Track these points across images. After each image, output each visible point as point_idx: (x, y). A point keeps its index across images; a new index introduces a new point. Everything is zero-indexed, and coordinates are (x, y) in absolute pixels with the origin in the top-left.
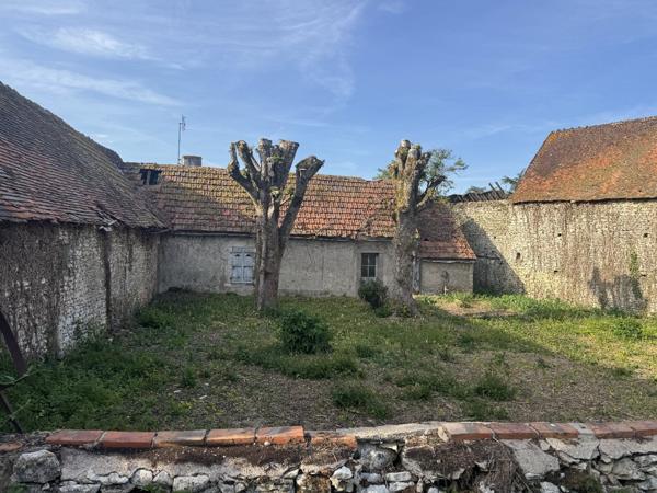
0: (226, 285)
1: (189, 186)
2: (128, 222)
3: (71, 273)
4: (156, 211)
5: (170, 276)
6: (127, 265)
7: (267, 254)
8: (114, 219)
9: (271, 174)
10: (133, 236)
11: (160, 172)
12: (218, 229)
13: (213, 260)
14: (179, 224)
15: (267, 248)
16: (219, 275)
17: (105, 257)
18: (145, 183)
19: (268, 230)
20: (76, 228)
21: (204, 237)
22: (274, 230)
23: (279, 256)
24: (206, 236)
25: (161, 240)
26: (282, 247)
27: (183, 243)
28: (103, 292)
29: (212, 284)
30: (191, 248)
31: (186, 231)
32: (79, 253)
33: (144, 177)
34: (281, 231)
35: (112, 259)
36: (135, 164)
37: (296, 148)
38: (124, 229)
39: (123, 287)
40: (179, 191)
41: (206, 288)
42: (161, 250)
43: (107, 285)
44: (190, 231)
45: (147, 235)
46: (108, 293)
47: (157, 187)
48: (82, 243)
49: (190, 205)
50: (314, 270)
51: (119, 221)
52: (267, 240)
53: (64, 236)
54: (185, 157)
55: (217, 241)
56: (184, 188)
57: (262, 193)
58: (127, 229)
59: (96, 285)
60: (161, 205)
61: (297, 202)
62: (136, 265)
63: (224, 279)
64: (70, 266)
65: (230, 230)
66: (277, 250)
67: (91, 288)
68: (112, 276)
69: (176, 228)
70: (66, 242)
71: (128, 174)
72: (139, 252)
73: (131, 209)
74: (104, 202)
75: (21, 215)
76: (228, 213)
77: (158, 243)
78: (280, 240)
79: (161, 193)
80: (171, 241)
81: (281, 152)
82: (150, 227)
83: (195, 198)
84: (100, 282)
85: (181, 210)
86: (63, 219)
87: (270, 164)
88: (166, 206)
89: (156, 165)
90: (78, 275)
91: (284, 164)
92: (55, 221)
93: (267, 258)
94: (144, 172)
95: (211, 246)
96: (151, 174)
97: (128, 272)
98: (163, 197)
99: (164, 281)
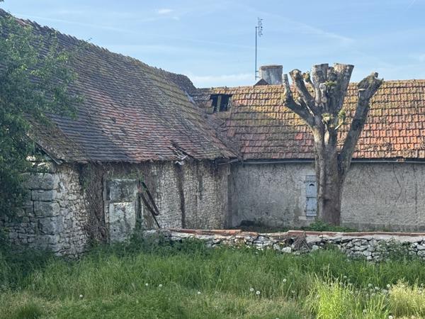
0: (301, 218)
1: (260, 109)
2: (196, 156)
3: (159, 196)
4: (226, 140)
5: (243, 209)
6: (198, 194)
7: (325, 180)
8: (185, 154)
9: (324, 100)
10: (202, 168)
11: (231, 96)
12: (290, 156)
13: (285, 191)
14: (250, 152)
15: (325, 174)
16: (293, 206)
17: (180, 186)
18: (215, 110)
19: (325, 157)
20: (160, 164)
21: (275, 165)
22: (332, 156)
23: (339, 183)
24: (275, 164)
25: (232, 170)
26: (342, 173)
27: (254, 173)
28: (179, 213)
29: (285, 217)
30: (262, 178)
31: (257, 160)
32: (163, 182)
33: (215, 104)
34: (340, 157)
35: (186, 188)
36: (206, 90)
37: (350, 71)
38: (194, 162)
39: (195, 213)
40: (250, 116)
41: (281, 222)
42: (232, 180)
43: (182, 208)
44: (260, 160)
45: (215, 166)
46: (183, 215)
47: (227, 114)
48: (165, 174)
49: (261, 130)
50: (404, 200)
51: (189, 155)
52: (325, 166)
53: (154, 170)
54: (263, 68)
55: (289, 169)
56: (255, 112)
57: (317, 119)
58: (196, 162)
59: (174, 207)
60: (231, 133)
61: (358, 124)
62: (206, 194)
63: (298, 212)
64: (158, 191)
65: (302, 156)
66: (336, 175)
67: (172, 209)
68: (186, 202)
69: (246, 157)
70: (156, 174)
71: (198, 101)
72: (208, 182)
73: (199, 143)
74: (177, 140)
75: (137, 159)
76: (300, 137)
77: (229, 173)
78: (339, 165)
79: (231, 119)
80: (241, 171)
81: (335, 75)
82: (216, 159)
83: (265, 122)
84: (177, 205)
85: (251, 137)
86: (155, 159)
87: (322, 90)
88: (235, 134)
89: (226, 89)
90: (163, 198)
91: (339, 88)
92: (151, 161)
93: (325, 185)
94: (214, 97)
95: (282, 175)
96: (221, 100)
97: (198, 200)
98: (233, 124)
99: (236, 213)
